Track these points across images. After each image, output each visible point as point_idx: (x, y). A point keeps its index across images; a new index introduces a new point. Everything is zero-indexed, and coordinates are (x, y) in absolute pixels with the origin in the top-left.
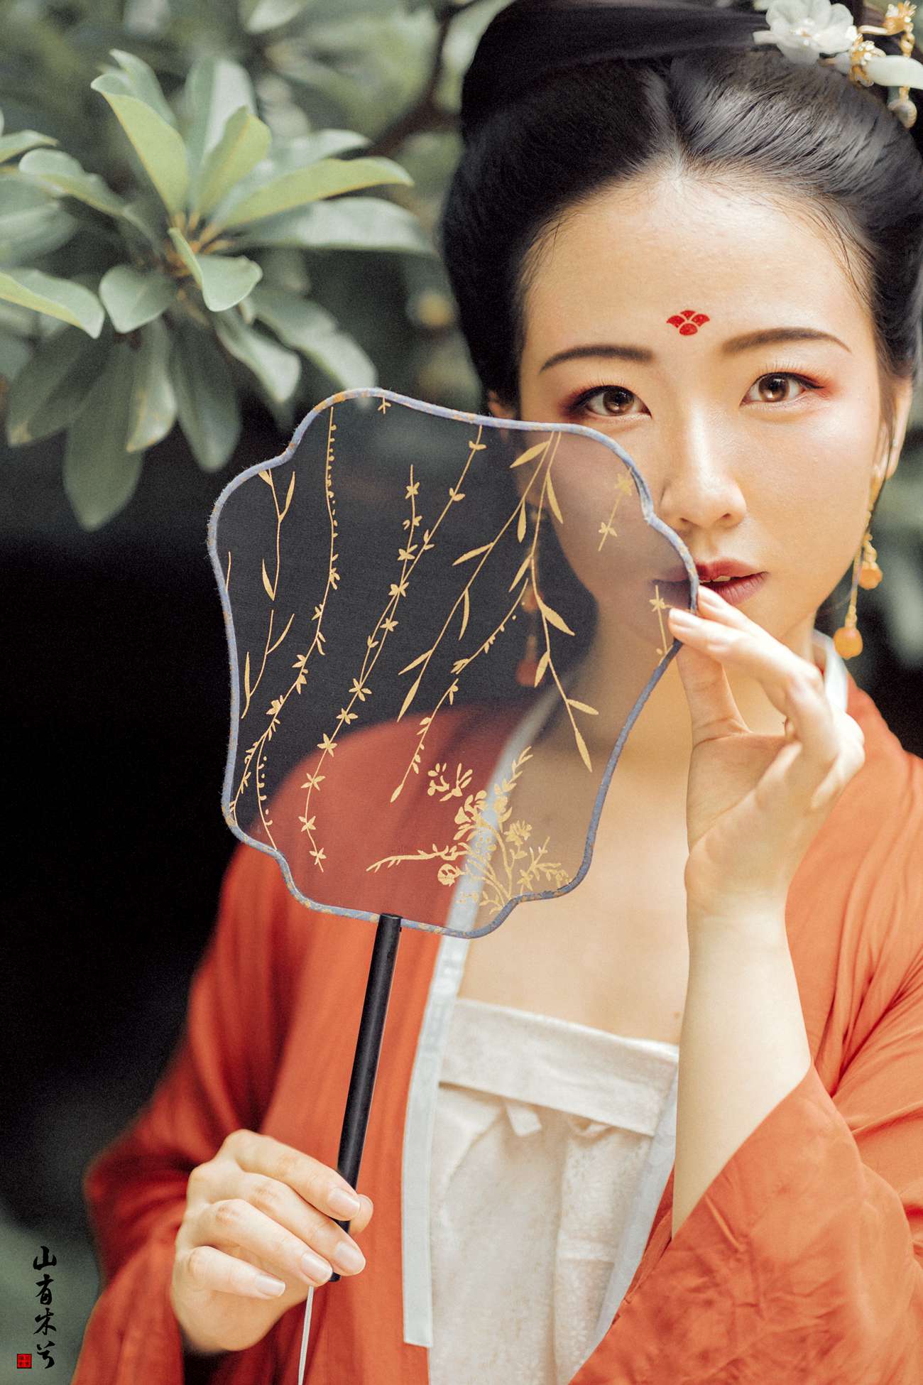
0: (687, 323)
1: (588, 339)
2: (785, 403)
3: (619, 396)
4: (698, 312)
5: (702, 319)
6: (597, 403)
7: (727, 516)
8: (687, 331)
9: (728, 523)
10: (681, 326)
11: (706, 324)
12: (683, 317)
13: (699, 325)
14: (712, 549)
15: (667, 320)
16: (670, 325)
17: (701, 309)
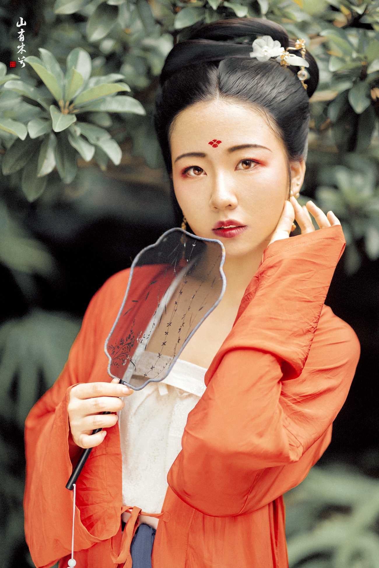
0: (215, 143)
1: (186, 152)
2: (249, 170)
3: (198, 169)
4: (218, 140)
5: (219, 142)
6: (192, 172)
7: (230, 205)
8: (215, 146)
9: (231, 208)
10: (213, 145)
11: (220, 144)
12: (213, 142)
13: (219, 144)
14: (226, 216)
15: (208, 143)
16: (209, 145)
17: (219, 139)
